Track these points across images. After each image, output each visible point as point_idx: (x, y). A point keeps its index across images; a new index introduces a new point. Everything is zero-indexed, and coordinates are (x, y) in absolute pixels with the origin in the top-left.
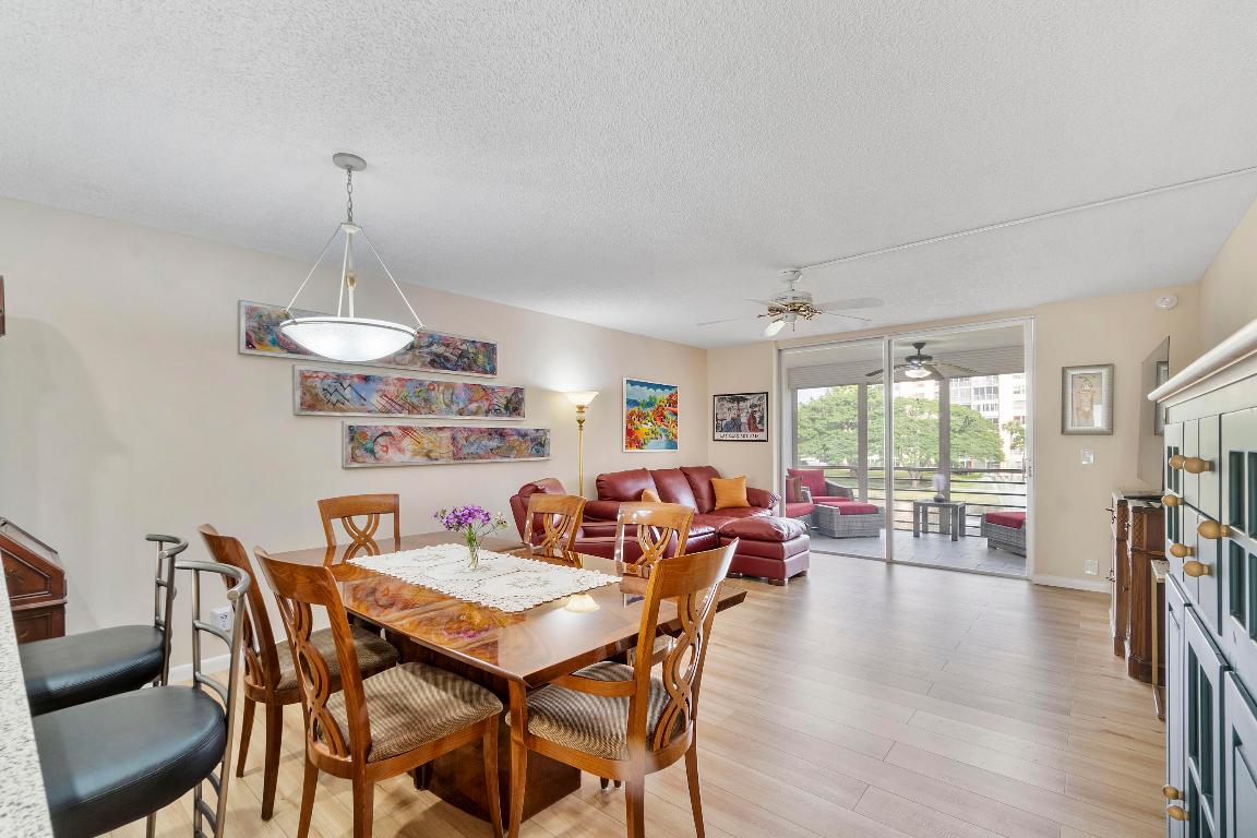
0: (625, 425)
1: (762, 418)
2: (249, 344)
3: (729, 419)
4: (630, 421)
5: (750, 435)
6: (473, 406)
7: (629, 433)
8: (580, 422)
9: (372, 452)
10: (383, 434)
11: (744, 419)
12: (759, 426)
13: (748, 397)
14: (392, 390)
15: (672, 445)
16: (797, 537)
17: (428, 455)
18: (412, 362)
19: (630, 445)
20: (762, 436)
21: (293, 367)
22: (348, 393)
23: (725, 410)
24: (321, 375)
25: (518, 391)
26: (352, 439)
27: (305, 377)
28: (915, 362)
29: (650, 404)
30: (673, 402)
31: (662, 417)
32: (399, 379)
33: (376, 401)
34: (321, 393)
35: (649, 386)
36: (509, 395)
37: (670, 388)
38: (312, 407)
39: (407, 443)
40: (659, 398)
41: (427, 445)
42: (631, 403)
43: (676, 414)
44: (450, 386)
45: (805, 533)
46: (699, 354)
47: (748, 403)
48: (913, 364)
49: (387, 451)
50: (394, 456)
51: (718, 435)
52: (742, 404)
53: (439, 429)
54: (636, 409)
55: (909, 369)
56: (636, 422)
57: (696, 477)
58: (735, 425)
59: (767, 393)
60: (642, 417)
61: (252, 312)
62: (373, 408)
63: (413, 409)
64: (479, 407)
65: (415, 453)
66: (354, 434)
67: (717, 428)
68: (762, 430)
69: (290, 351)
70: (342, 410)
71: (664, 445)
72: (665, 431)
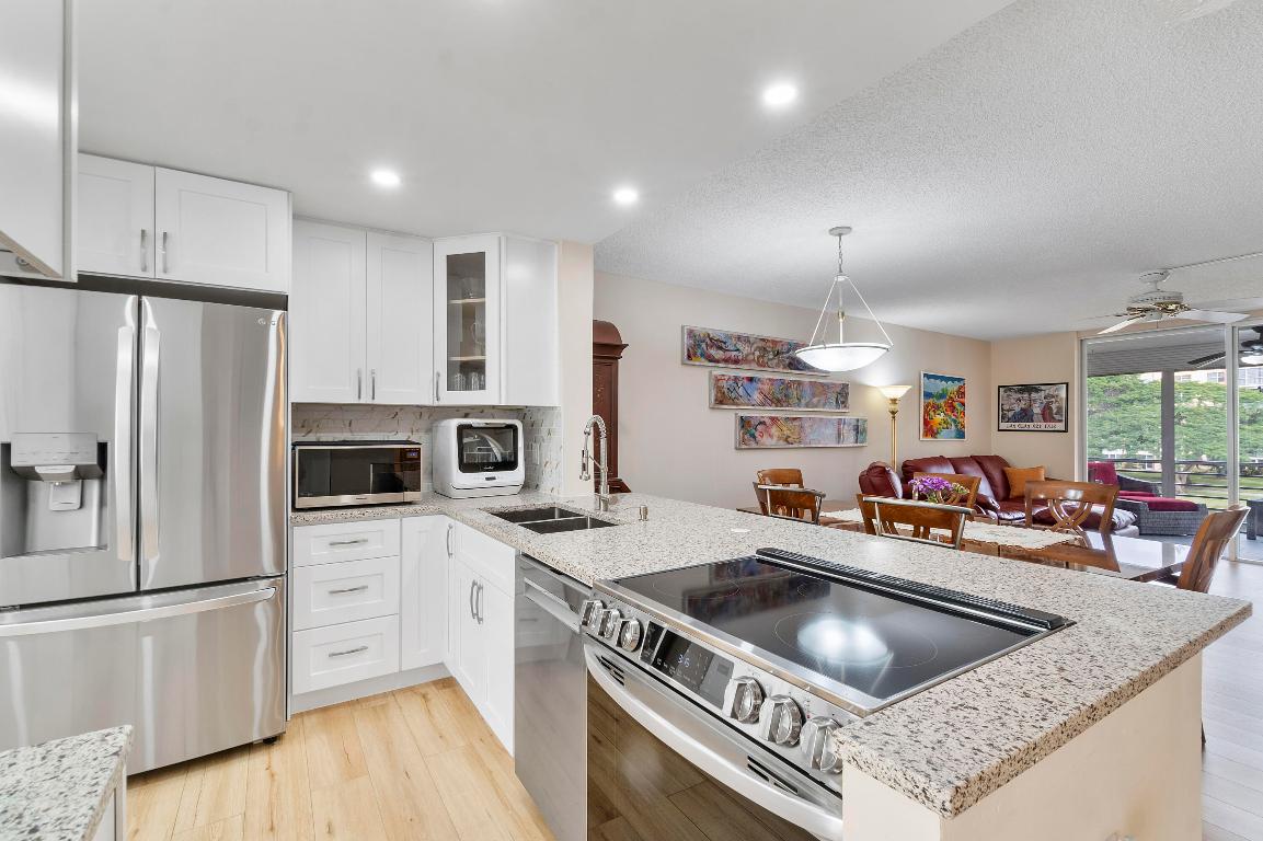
0: (922, 415)
1: (1059, 408)
2: (689, 357)
3: (1017, 409)
4: (926, 412)
5: (1043, 425)
6: (815, 400)
7: (926, 423)
8: (893, 413)
9: (754, 437)
10: (760, 423)
11: (1037, 410)
12: (1057, 417)
13: (1043, 387)
14: (766, 387)
15: (961, 435)
16: (1125, 527)
17: (786, 440)
18: (778, 365)
19: (926, 435)
20: (1061, 426)
21: (711, 372)
22: (741, 391)
23: (1013, 401)
24: (726, 378)
25: (845, 386)
26: (743, 427)
27: (717, 380)
28: (1257, 347)
29: (942, 396)
30: (961, 393)
31: (953, 408)
32: (770, 379)
33: (757, 397)
34: (726, 390)
35: (943, 378)
36: (838, 390)
37: (959, 380)
38: (721, 403)
39: (774, 430)
40: (950, 389)
41: (787, 432)
42: (928, 395)
43: (963, 404)
44: (799, 383)
45: (1134, 524)
46: (982, 346)
47: (1043, 394)
48: (1254, 350)
49: (762, 437)
50: (766, 441)
51: (1004, 426)
52: (1034, 395)
53: (795, 419)
54: (931, 400)
55: (1247, 355)
56: (932, 413)
57: (989, 466)
58: (1025, 415)
59: (1067, 384)
60: (937, 408)
61: (691, 333)
62: (754, 403)
63: (778, 402)
64: (819, 401)
65: (779, 438)
66: (744, 423)
67: (1003, 417)
68: (1060, 421)
69: (710, 361)
70: (737, 405)
71: (954, 434)
72: (955, 421)
